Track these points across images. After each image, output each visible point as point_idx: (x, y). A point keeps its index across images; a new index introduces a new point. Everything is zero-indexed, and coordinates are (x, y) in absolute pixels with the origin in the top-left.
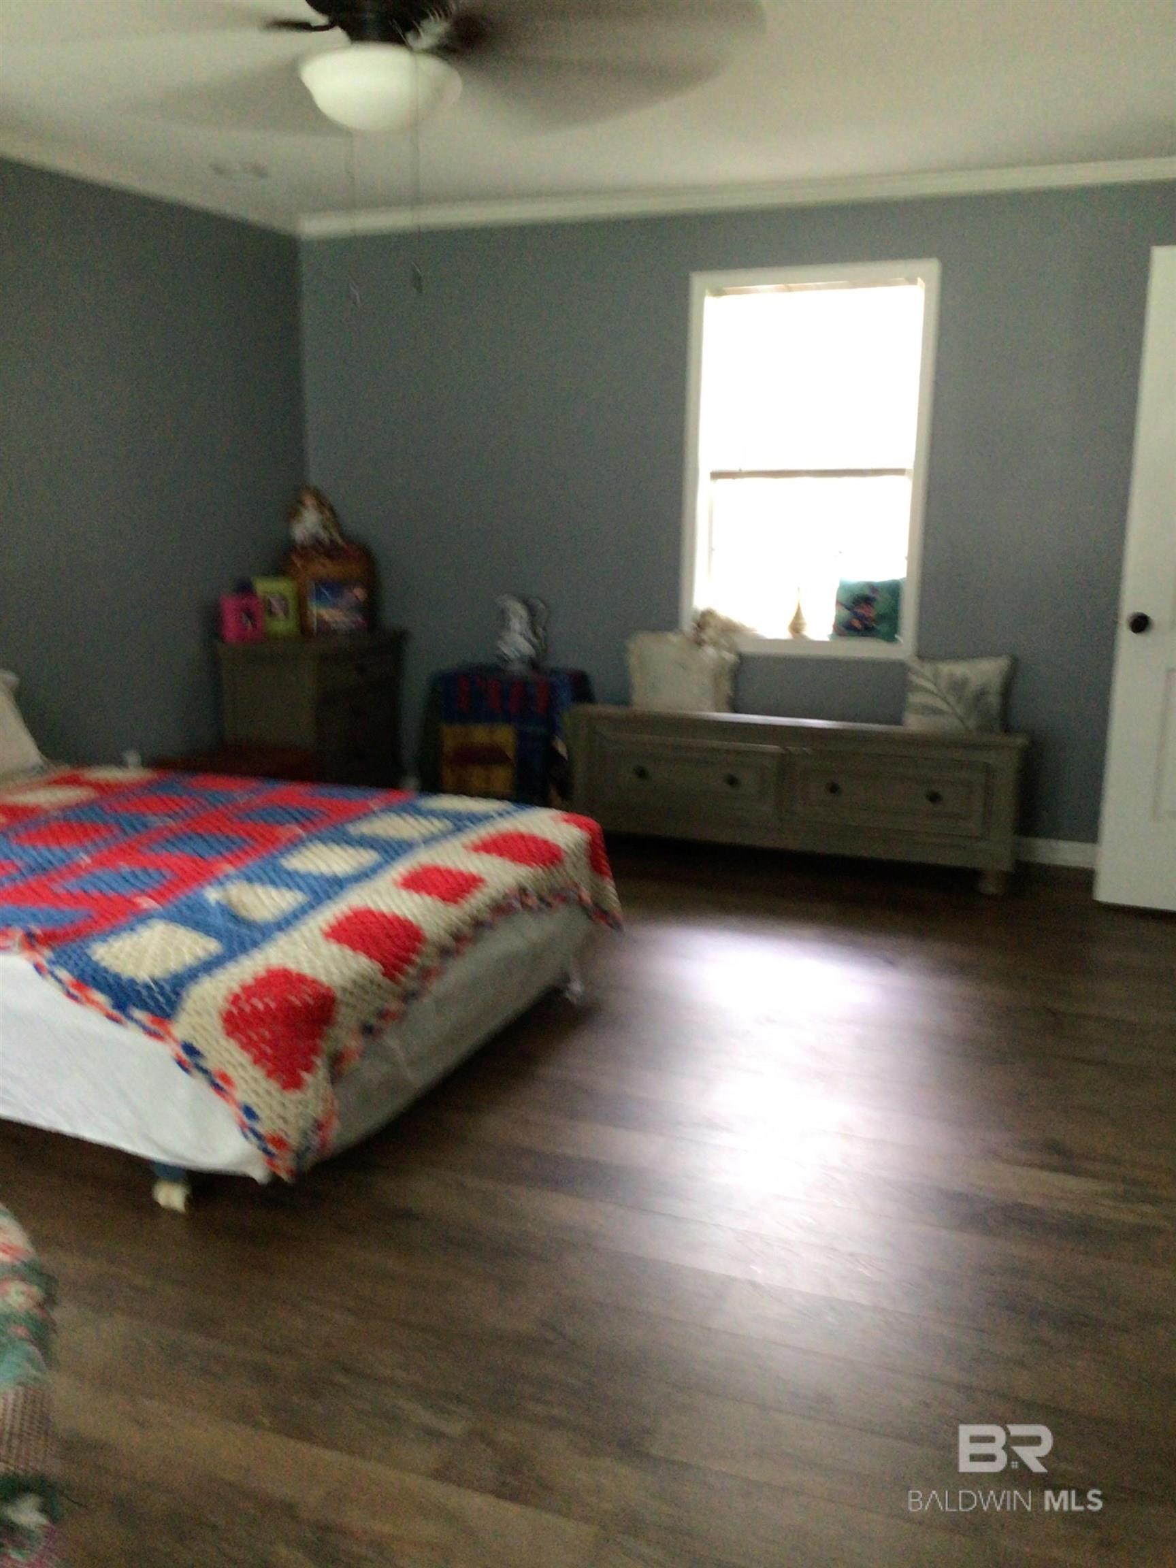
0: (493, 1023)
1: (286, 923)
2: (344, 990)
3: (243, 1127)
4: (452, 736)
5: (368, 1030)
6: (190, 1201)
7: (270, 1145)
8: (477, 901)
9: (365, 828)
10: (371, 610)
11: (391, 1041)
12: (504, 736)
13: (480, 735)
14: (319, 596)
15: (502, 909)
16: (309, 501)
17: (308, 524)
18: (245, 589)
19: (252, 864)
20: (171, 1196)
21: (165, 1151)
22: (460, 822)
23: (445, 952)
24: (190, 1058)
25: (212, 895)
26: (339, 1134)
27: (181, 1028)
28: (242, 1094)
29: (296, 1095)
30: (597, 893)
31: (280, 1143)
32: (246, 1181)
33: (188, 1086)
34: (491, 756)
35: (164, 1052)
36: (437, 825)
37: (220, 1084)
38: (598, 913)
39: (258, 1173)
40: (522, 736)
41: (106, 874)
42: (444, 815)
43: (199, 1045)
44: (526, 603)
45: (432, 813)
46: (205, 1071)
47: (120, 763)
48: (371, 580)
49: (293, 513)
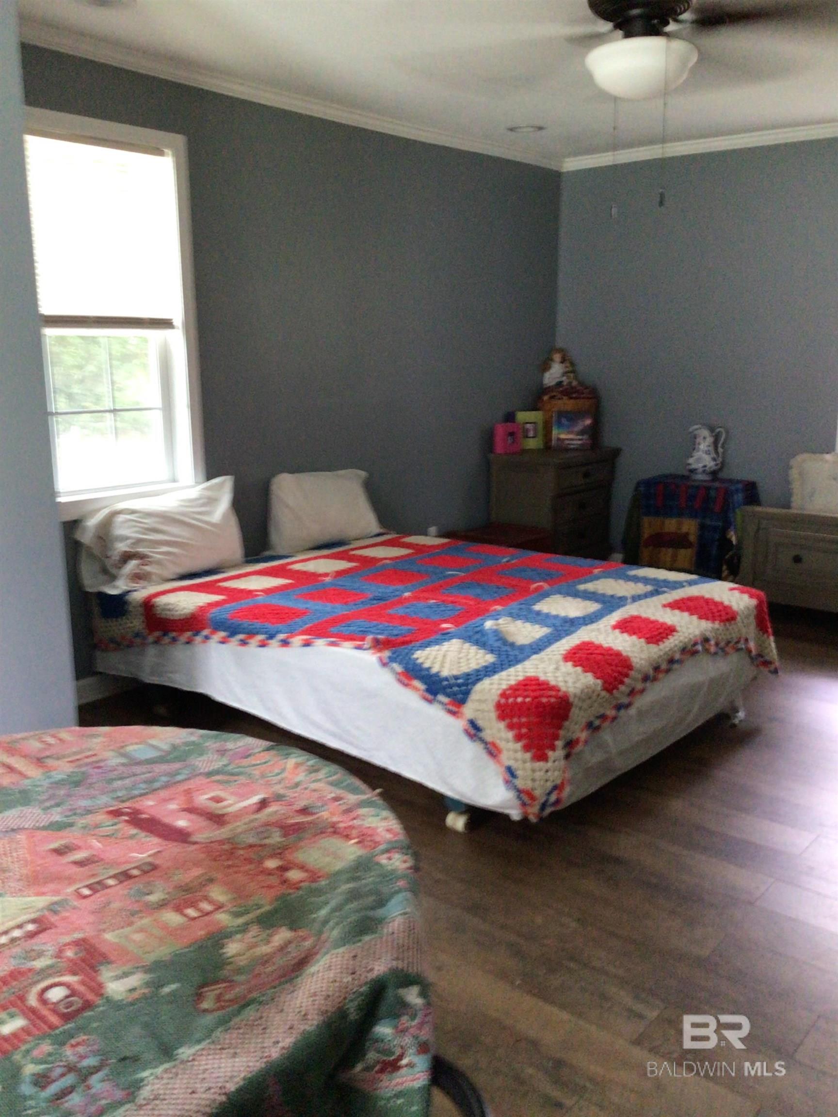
0: (681, 732)
1: (538, 647)
2: (575, 696)
3: (507, 782)
4: (649, 526)
5: (589, 725)
6: (469, 825)
7: (524, 796)
8: (671, 643)
9: (590, 586)
10: (595, 432)
11: (606, 736)
12: (689, 526)
13: (671, 525)
14: (560, 425)
15: (689, 651)
16: (557, 357)
17: (554, 374)
18: (510, 417)
19: (514, 605)
20: (457, 822)
21: (453, 789)
22: (658, 588)
23: (646, 678)
24: (474, 730)
25: (489, 624)
26: (570, 795)
27: (469, 710)
28: (507, 758)
29: (540, 764)
30: (761, 645)
31: (529, 794)
32: (506, 817)
33: (471, 750)
34: (679, 541)
35: (458, 725)
36: (641, 589)
37: (493, 751)
38: (761, 661)
39: (515, 814)
40: (702, 527)
41: (421, 604)
42: (646, 581)
43: (480, 723)
44: (712, 429)
45: (636, 579)
46: (482, 740)
47: (425, 534)
48: (596, 413)
49: (545, 366)
